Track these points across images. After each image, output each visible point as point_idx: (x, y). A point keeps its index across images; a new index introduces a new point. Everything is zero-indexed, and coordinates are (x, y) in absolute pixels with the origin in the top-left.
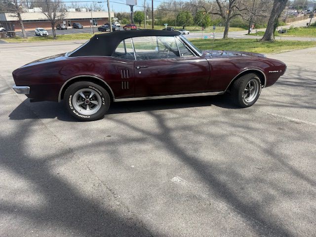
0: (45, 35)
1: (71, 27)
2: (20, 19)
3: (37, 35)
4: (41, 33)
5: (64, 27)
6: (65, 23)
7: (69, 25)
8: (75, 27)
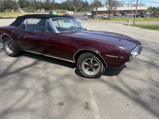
0: (105, 18)
1: (121, 15)
2: (97, 10)
3: (102, 18)
4: (104, 17)
5: (117, 14)
6: (118, 12)
7: (120, 14)
8: (123, 14)
